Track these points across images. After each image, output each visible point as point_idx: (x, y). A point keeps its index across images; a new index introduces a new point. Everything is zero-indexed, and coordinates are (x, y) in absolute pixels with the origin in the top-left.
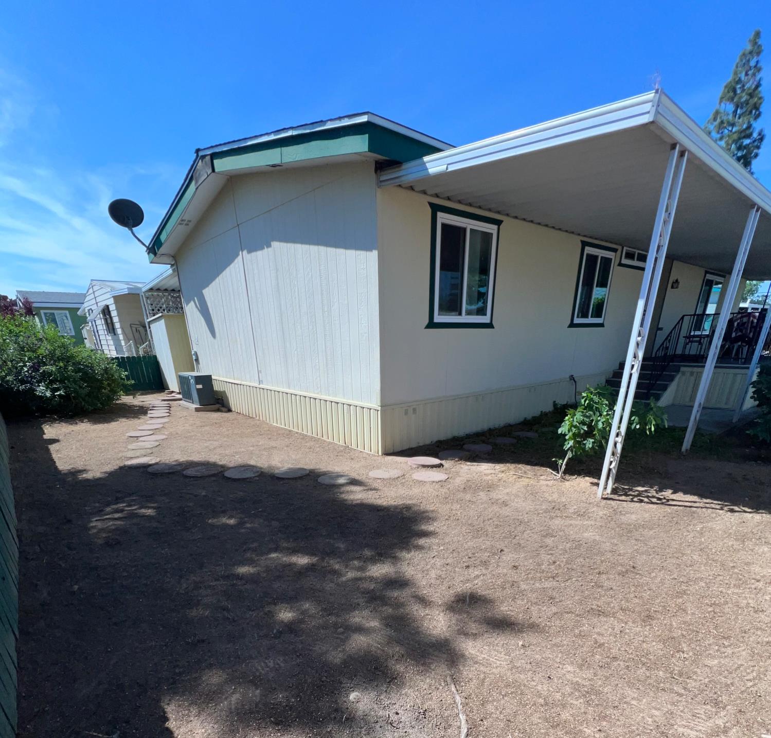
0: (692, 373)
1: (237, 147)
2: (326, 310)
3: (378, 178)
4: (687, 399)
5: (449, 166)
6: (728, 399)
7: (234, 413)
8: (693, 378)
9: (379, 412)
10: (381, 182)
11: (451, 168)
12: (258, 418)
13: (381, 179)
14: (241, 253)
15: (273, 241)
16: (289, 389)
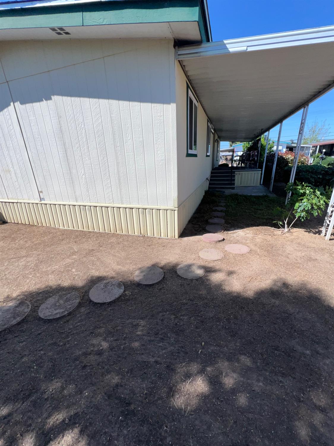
0: (239, 174)
1: (20, 7)
2: (118, 145)
3: (176, 52)
4: (239, 183)
5: (248, 48)
6: (254, 182)
7: (10, 224)
8: (240, 176)
9: (176, 212)
10: (179, 55)
11: (250, 49)
12: (40, 225)
13: (179, 53)
14: (12, 104)
15: (54, 95)
16: (77, 202)
